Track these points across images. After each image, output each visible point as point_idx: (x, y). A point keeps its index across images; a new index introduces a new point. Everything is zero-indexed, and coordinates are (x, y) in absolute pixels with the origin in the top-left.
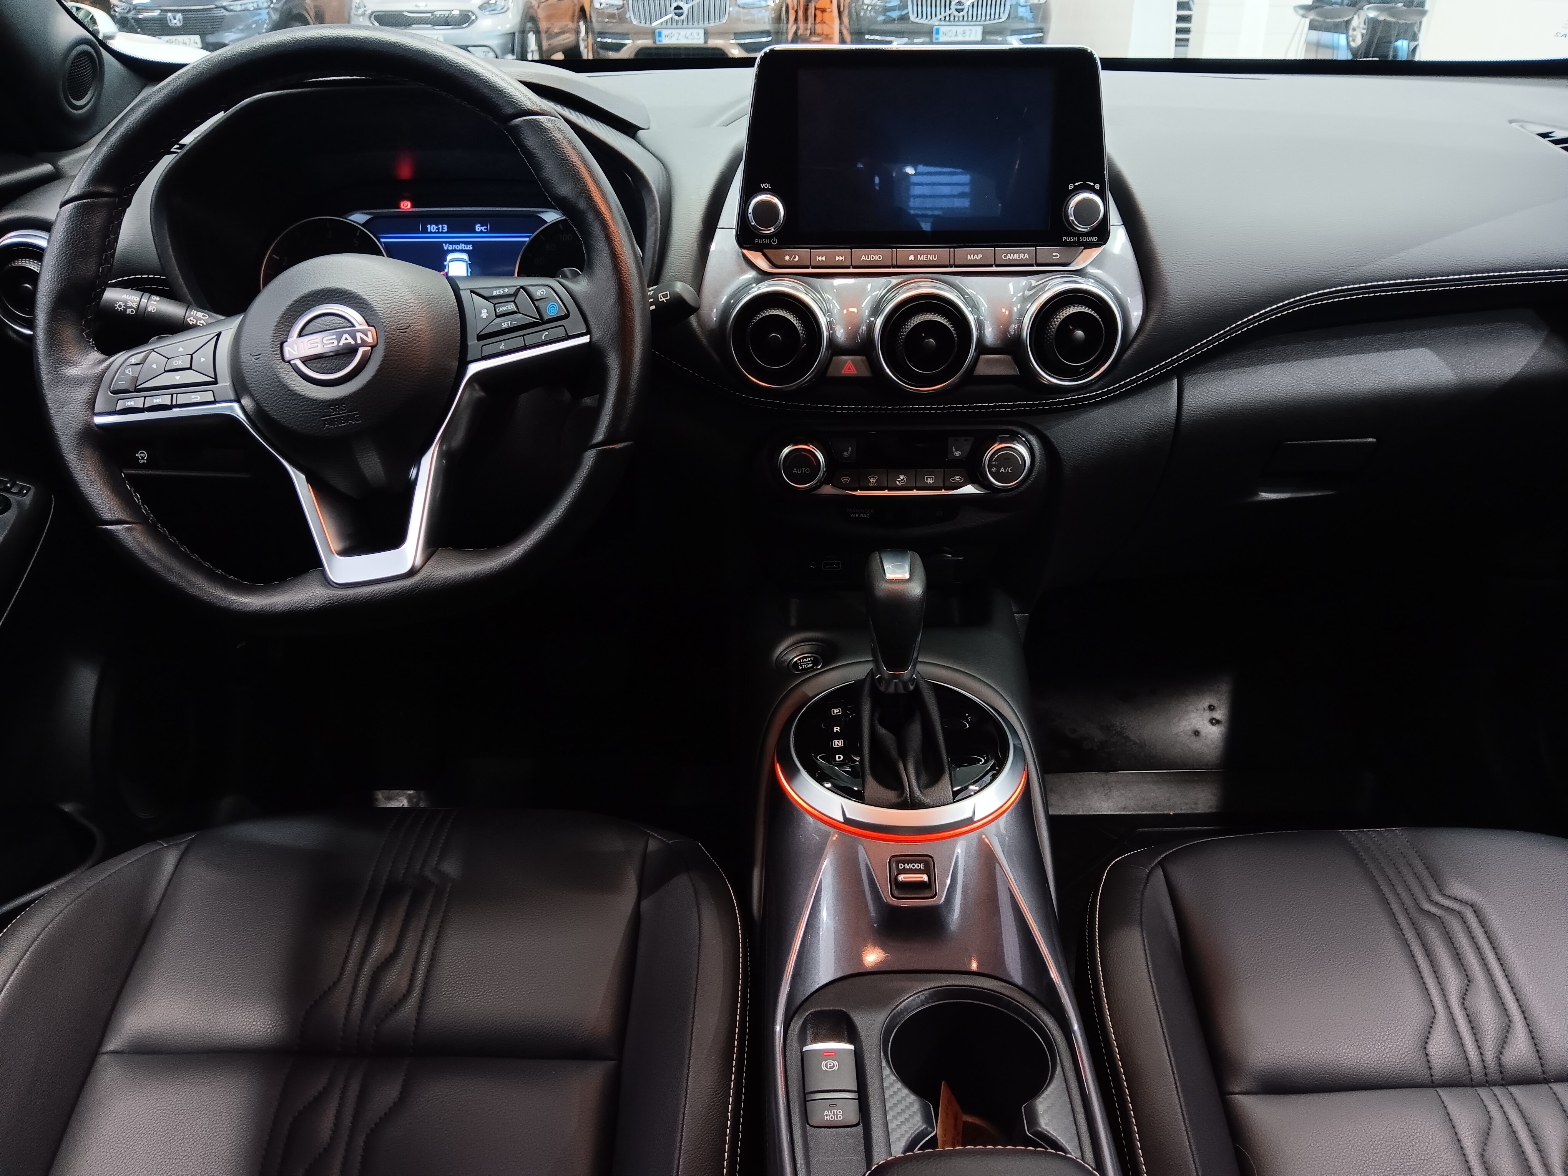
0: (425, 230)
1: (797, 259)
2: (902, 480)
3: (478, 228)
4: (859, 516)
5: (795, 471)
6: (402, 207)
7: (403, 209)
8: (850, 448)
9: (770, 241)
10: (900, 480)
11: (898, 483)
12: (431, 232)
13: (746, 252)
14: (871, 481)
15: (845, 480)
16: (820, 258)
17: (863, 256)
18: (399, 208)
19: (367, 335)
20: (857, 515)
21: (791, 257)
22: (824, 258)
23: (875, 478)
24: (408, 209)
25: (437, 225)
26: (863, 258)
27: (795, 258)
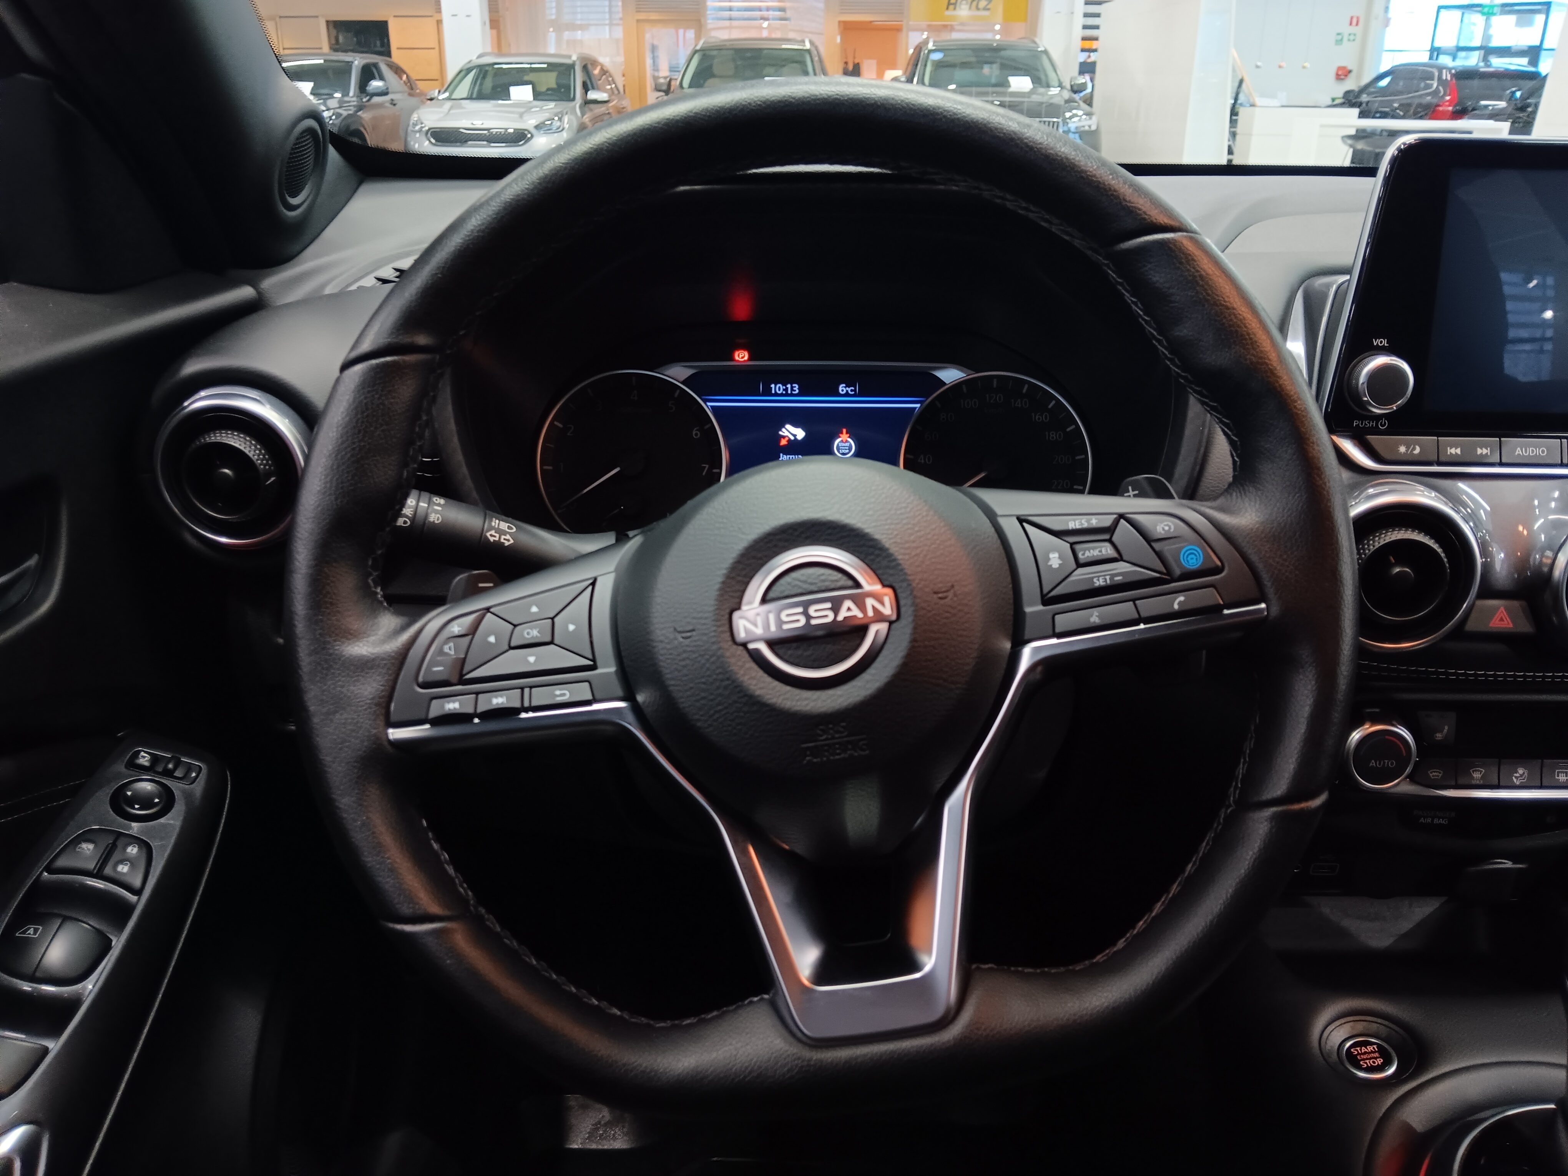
0: (767, 392)
1: (1417, 450)
2: (1521, 776)
3: (842, 389)
4: (1433, 821)
5: (1373, 763)
6: (737, 358)
7: (738, 361)
8: (1446, 728)
9: (1377, 424)
10: (1517, 775)
11: (1515, 780)
12: (776, 394)
13: (1335, 438)
14: (1475, 776)
15: (1435, 774)
16: (1453, 451)
17: (1519, 449)
18: (733, 359)
19: (882, 603)
20: (1429, 820)
21: (1408, 448)
22: (1458, 451)
23: (1481, 772)
24: (745, 361)
25: (784, 384)
26: (1518, 451)
27: (1414, 449)
